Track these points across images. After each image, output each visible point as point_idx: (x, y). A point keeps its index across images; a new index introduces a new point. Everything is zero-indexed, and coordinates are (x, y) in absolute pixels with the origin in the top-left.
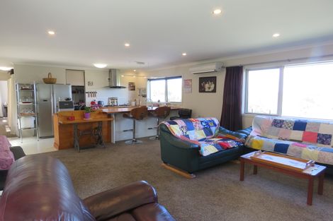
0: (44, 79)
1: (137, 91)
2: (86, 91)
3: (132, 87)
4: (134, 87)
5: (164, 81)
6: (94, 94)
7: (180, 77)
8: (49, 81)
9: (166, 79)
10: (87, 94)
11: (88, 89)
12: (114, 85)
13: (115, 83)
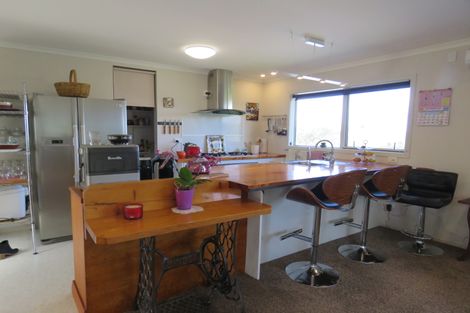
0: (58, 86)
1: (262, 123)
2: (158, 120)
3: (253, 113)
4: (257, 112)
5: (340, 98)
6: (174, 126)
7: (406, 84)
8: (71, 90)
9: (346, 92)
10: (159, 128)
11: (162, 114)
12: (217, 108)
13: (221, 102)
